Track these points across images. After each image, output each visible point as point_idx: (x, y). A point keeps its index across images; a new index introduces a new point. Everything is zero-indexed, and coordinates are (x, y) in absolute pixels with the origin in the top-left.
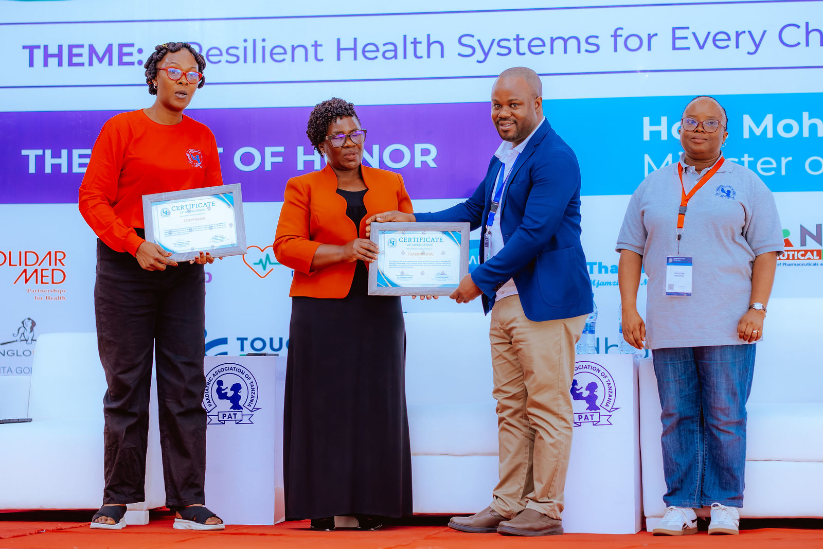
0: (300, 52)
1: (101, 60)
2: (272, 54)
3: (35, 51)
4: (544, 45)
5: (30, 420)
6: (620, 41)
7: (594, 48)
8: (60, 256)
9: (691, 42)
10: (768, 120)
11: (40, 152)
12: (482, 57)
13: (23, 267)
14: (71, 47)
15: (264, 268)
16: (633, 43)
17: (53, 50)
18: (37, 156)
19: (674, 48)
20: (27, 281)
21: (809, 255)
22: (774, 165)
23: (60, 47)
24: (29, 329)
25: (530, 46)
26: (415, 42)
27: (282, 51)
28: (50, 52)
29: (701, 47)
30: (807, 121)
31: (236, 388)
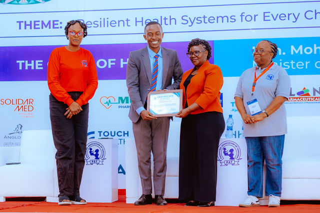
0: (121, 23)
1: (46, 27)
2: (111, 24)
3: (22, 23)
4: (214, 19)
5: (20, 163)
6: (244, 17)
7: (234, 20)
8: (31, 101)
9: (271, 18)
10: (301, 47)
11: (23, 62)
12: (190, 24)
13: (18, 105)
14: (35, 22)
15: (108, 105)
16: (249, 18)
17: (28, 23)
18: (22, 63)
19: (264, 20)
20: (19, 110)
21: (317, 99)
22: (303, 65)
23: (31, 22)
24: (20, 128)
25: (209, 20)
26: (165, 19)
27: (114, 22)
28: (27, 23)
29: (275, 20)
30: (315, 48)
31: (97, 151)
